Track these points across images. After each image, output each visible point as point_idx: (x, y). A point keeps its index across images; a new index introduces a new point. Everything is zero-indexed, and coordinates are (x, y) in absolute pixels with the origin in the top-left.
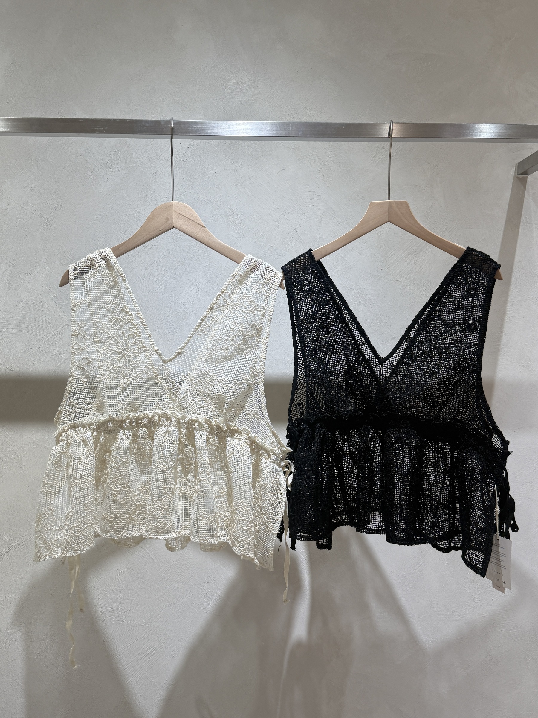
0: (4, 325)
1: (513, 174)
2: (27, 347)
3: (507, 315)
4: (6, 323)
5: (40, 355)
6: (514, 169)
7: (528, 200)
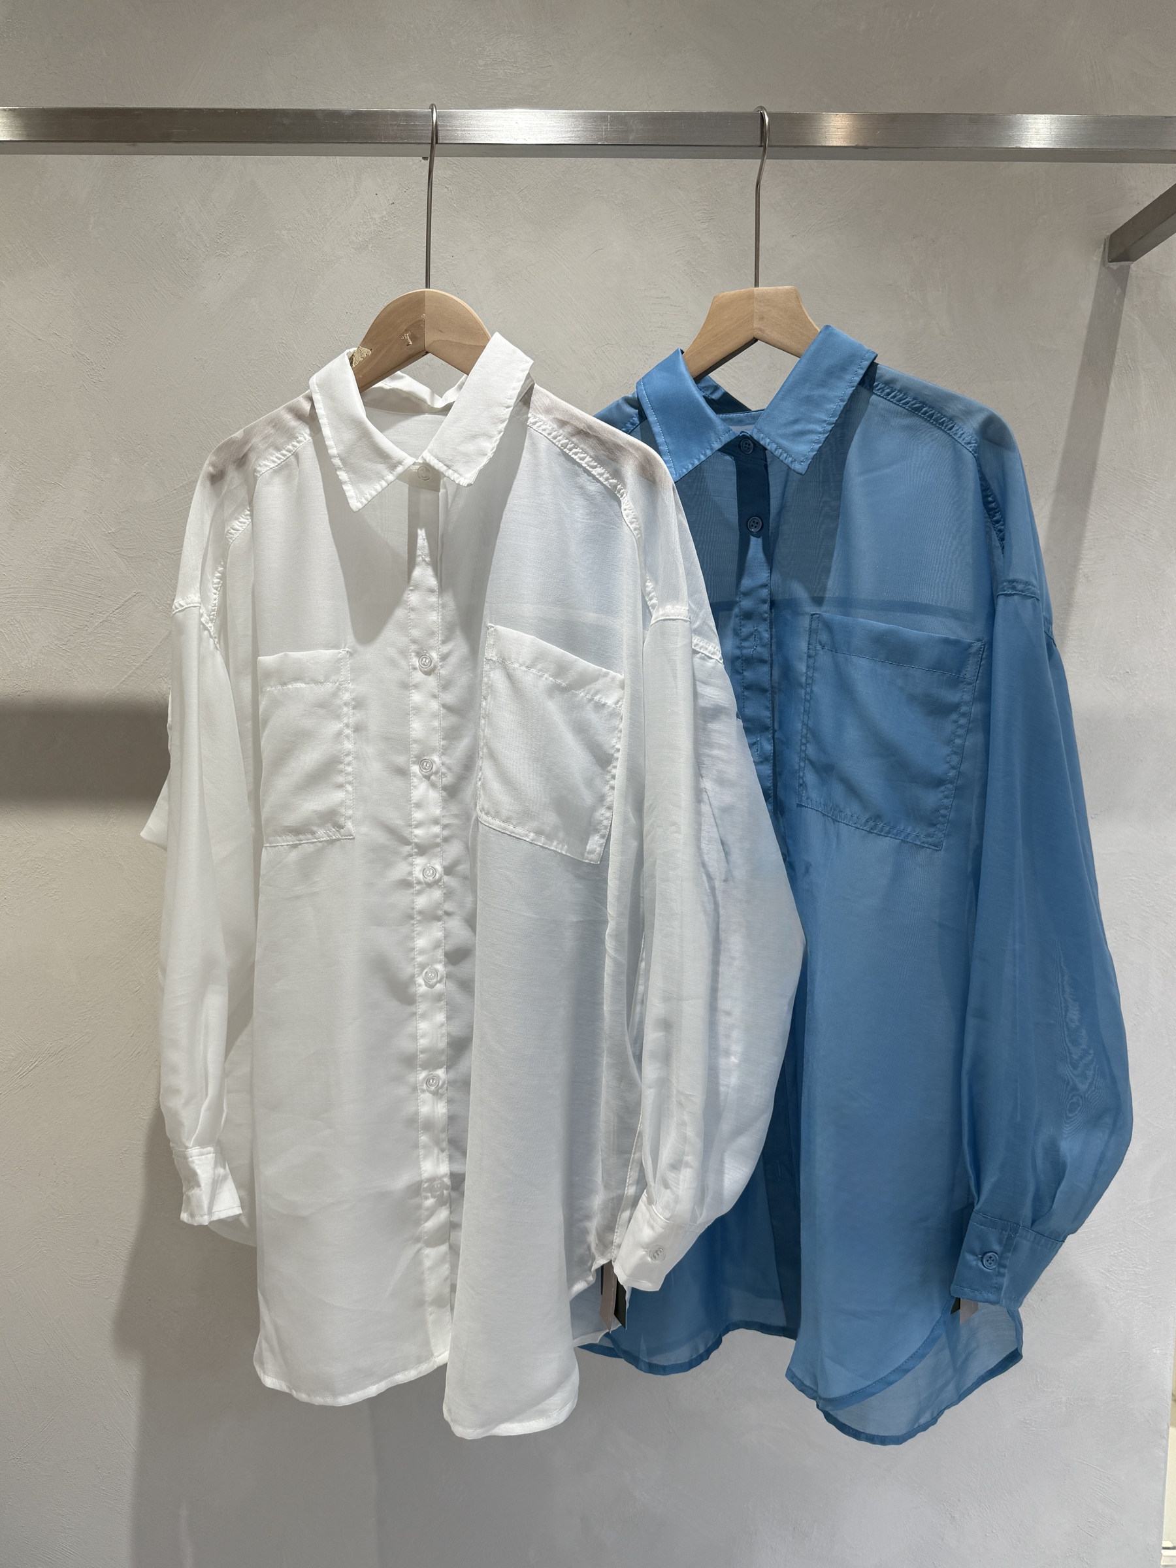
0: (8, 596)
1: (1100, 260)
2: (56, 642)
3: (1081, 569)
4: (11, 590)
5: (83, 659)
6: (1102, 249)
7: (1130, 317)
